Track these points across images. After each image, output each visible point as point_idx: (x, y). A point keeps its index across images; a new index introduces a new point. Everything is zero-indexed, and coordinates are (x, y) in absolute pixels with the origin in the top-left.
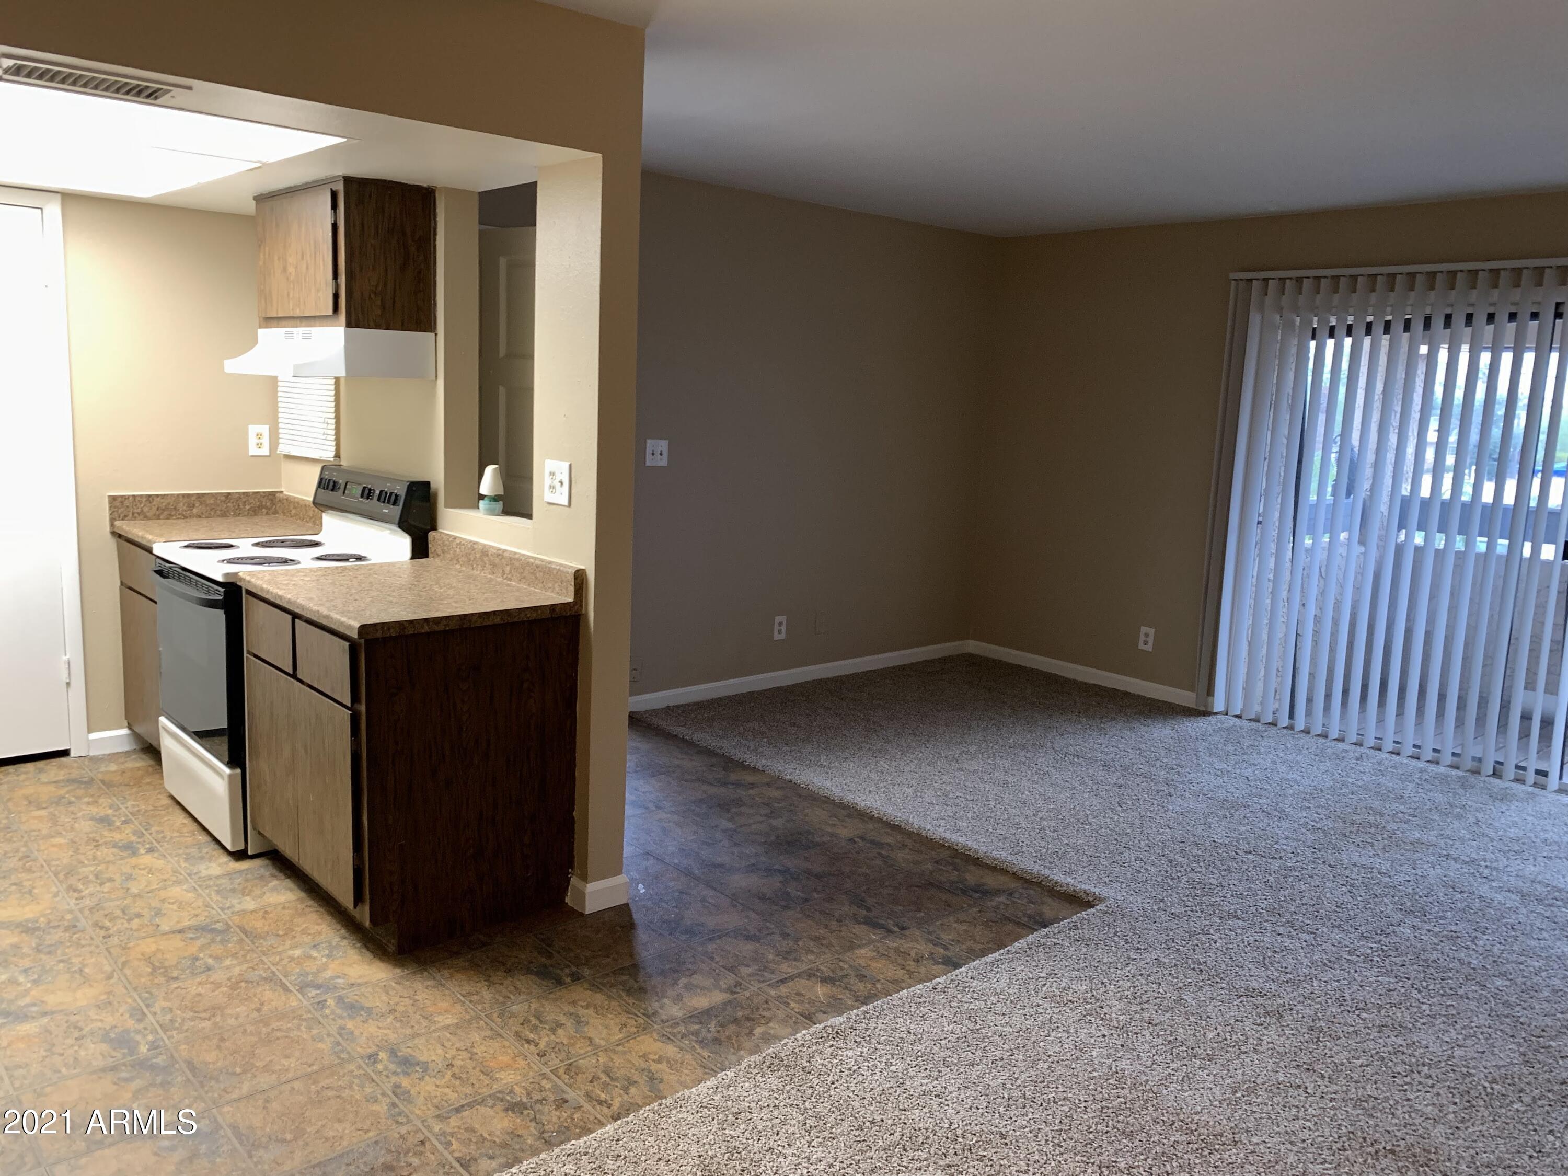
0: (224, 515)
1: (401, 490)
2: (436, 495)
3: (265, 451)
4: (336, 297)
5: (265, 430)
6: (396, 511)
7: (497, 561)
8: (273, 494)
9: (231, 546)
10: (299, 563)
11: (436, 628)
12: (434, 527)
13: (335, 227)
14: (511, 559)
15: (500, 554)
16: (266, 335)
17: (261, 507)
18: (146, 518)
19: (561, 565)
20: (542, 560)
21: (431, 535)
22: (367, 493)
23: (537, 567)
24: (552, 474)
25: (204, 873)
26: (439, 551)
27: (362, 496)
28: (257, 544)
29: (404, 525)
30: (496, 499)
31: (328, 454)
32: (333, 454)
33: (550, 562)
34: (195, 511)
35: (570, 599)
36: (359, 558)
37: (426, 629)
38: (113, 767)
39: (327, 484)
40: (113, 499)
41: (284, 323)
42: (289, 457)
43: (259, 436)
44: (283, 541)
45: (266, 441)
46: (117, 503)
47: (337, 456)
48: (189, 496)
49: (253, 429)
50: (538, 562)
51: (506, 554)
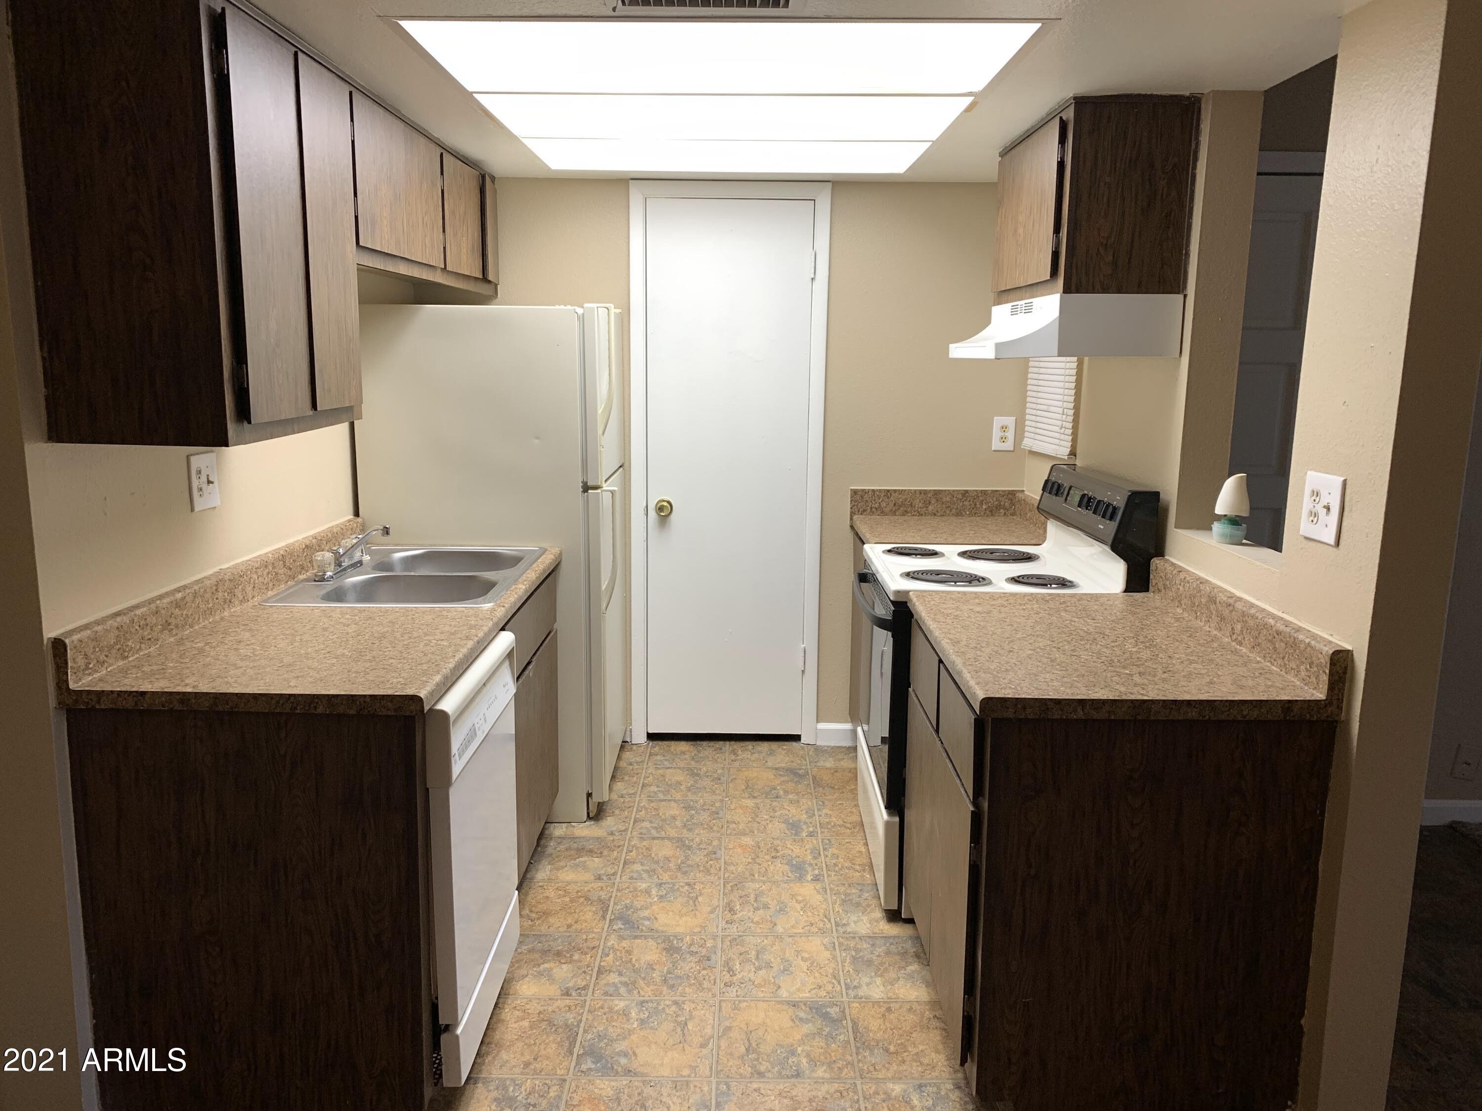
0: (959, 514)
1: (1119, 501)
2: (1166, 510)
3: (1009, 445)
4: (1055, 255)
5: (1010, 421)
6: (1109, 528)
7: (1226, 612)
8: (1013, 493)
9: (934, 554)
10: (990, 583)
11: (1096, 715)
12: (1160, 552)
13: (1061, 165)
14: (1243, 614)
15: (1232, 602)
16: (1000, 312)
17: (999, 507)
18: (883, 513)
19: (1315, 637)
20: (1287, 624)
21: (1156, 562)
22: (1086, 502)
23: (1279, 633)
24: (1316, 494)
25: (852, 928)
26: (1160, 586)
27: (1080, 506)
28: (963, 554)
29: (1119, 547)
30: (1234, 521)
31: (1062, 450)
32: (1067, 451)
33: (1299, 630)
34: (930, 508)
35: (1320, 695)
36: (1063, 583)
37: (1080, 714)
38: (830, 763)
39: (1052, 487)
40: (855, 492)
41: (1012, 295)
42: (1033, 453)
43: (1004, 428)
44: (992, 552)
45: (1010, 434)
46: (858, 497)
47: (1073, 453)
48: (926, 492)
49: (998, 421)
50: (1280, 627)
51: (1239, 605)
